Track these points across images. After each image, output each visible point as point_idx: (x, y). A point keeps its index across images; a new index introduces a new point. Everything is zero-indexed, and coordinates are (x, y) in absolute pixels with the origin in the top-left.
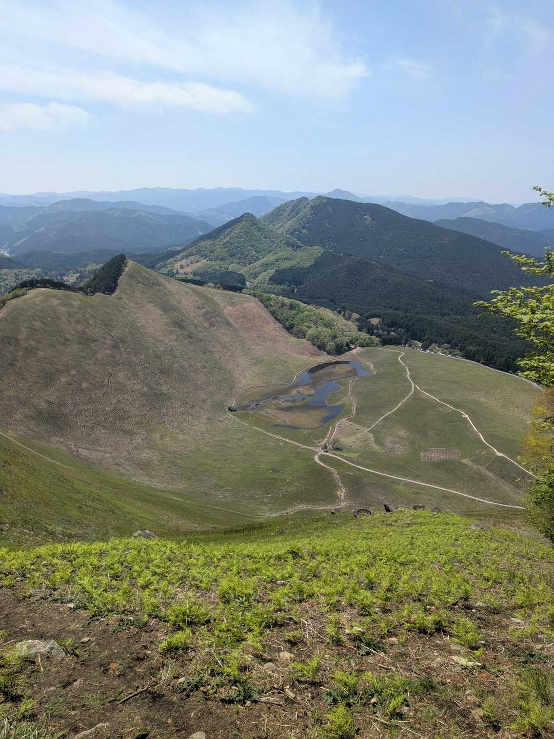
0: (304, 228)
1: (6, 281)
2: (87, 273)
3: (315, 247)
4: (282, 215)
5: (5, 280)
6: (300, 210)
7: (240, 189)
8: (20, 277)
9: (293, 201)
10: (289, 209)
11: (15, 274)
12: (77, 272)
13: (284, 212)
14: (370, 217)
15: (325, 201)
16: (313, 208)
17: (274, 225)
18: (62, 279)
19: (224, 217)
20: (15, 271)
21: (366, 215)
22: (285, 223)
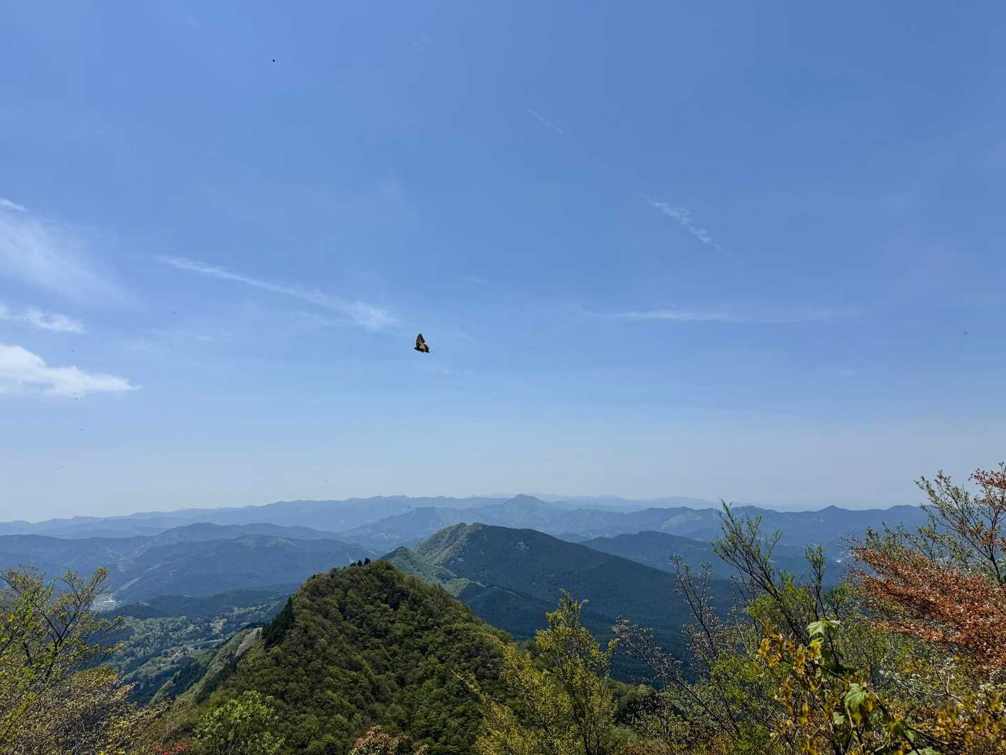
0: (460, 556)
1: (153, 631)
2: (234, 617)
3: (462, 579)
4: (439, 542)
5: (151, 630)
6: (458, 537)
7: (404, 497)
8: (165, 626)
9: (451, 527)
10: (448, 535)
11: (161, 623)
12: (224, 617)
13: (443, 538)
14: (524, 542)
15: (480, 528)
16: (469, 535)
17: (431, 554)
18: (209, 625)
19: (382, 536)
20: (160, 619)
21: (520, 541)
22: (443, 551)
